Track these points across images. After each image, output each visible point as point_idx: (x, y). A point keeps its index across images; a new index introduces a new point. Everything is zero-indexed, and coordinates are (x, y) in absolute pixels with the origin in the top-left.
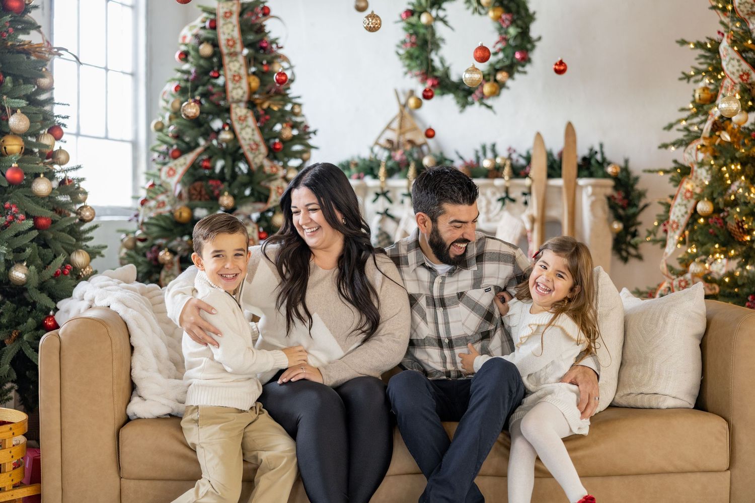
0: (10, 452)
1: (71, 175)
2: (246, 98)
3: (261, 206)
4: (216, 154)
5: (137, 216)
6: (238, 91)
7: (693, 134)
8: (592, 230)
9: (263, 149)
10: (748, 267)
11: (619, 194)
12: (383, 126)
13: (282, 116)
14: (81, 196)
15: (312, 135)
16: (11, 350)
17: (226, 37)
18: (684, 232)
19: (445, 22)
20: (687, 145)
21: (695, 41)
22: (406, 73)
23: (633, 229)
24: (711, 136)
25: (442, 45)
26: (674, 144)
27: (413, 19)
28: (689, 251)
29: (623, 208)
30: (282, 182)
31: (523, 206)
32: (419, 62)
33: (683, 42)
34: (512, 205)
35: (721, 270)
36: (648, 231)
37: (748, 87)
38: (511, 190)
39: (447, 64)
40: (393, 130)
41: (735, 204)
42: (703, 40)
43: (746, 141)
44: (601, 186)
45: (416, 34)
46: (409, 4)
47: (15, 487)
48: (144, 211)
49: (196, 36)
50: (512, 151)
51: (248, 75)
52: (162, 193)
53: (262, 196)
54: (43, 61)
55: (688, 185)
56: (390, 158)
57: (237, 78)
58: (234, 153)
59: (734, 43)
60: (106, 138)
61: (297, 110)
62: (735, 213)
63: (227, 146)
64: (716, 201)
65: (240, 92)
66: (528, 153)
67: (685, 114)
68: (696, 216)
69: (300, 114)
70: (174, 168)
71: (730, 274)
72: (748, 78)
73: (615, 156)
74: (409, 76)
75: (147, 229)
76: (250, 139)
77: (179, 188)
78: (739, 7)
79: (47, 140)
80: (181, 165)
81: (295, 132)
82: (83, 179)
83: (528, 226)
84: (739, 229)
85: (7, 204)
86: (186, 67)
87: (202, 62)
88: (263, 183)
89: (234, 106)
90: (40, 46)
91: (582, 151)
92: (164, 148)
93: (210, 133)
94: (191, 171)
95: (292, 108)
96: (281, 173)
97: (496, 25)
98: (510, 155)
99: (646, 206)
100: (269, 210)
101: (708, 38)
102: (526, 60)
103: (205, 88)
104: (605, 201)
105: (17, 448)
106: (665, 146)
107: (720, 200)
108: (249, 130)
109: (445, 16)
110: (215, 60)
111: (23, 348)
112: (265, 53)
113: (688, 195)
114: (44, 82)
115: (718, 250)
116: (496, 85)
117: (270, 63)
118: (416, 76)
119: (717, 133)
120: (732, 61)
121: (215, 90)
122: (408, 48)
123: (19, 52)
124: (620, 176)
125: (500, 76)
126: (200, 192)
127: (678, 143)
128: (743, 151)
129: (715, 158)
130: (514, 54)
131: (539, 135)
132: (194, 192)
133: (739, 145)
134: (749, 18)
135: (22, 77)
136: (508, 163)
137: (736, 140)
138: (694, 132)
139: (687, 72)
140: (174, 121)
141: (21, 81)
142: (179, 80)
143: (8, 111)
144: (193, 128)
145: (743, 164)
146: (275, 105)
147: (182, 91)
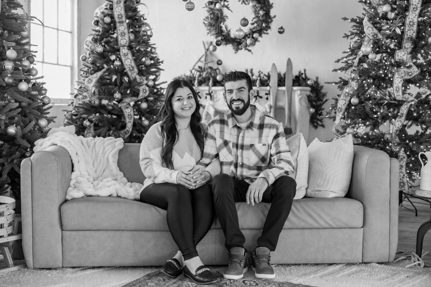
0: (7, 218)
1: (38, 81)
2: (127, 44)
3: (135, 98)
4: (113, 72)
5: (72, 103)
6: (123, 41)
7: (349, 64)
8: (299, 112)
9: (136, 70)
10: (375, 130)
11: (313, 95)
12: (197, 60)
13: (146, 54)
14: (43, 92)
15: (161, 64)
16: (7, 168)
17: (118, 13)
18: (344, 113)
19: (228, 8)
20: (346, 70)
21: (351, 18)
22: (208, 33)
23: (320, 112)
24: (358, 66)
25: (226, 19)
26: (340, 69)
27: (212, 6)
28: (347, 122)
29: (315, 101)
30: (145, 87)
31: (266, 100)
32: (215, 28)
33: (345, 19)
34: (261, 99)
35: (362, 132)
36: (326, 112)
37: (377, 41)
38: (260, 92)
39: (229, 29)
40: (202, 62)
41: (369, 99)
42: (355, 18)
43: (375, 68)
44: (304, 90)
45: (213, 13)
47: (9, 235)
48: (76, 101)
49: (103, 13)
50: (260, 73)
51: (129, 33)
52: (85, 92)
53: (135, 94)
54: (24, 24)
55: (347, 90)
56: (200, 76)
57: (123, 34)
58: (121, 72)
59: (370, 19)
60: (58, 64)
61: (153, 51)
62: (369, 103)
63: (118, 68)
64: (360, 98)
65: (125, 41)
66: (269, 73)
67: (346, 55)
68: (350, 105)
69: (155, 53)
70: (91, 79)
71: (367, 134)
72: (377, 37)
73: (312, 75)
74: (210, 34)
75: (78, 109)
76: (129, 65)
77: (94, 89)
78: (373, 1)
79: (26, 63)
80: (95, 78)
81: (152, 62)
82: (44, 83)
83: (268, 110)
84: (371, 112)
85: (6, 95)
86: (98, 28)
87: (105, 26)
88: (136, 87)
89: (121, 48)
90: (22, 15)
91: (295, 73)
92: (86, 69)
93: (109, 62)
94: (100, 81)
95: (151, 50)
96: (145, 82)
97: (254, 10)
98: (260, 74)
99: (326, 100)
100: (139, 101)
101: (357, 17)
102: (268, 27)
103: (107, 39)
104: (307, 98)
105: (10, 216)
106: (335, 70)
107: (362, 97)
108: (129, 60)
109: (228, 5)
110: (112, 25)
111: (14, 167)
112: (137, 22)
113: (347, 94)
114: (25, 34)
115: (361, 122)
116: (253, 39)
117: (140, 27)
118: (213, 34)
119: (361, 64)
120: (369, 28)
121: (112, 40)
122: (210, 20)
123: (11, 18)
124: (314, 85)
125: (255, 35)
126: (104, 91)
127: (342, 69)
128: (374, 73)
129: (360, 76)
130: (262, 24)
131: (274, 64)
132: (101, 91)
133: (372, 70)
134: (378, 7)
135: (13, 31)
136: (259, 78)
137: (370, 68)
138: (350, 63)
139: (347, 34)
140: (91, 55)
141: (13, 33)
142: (94, 35)
143: (6, 48)
144: (101, 59)
145: (374, 80)
146: (142, 48)
147: (95, 41)
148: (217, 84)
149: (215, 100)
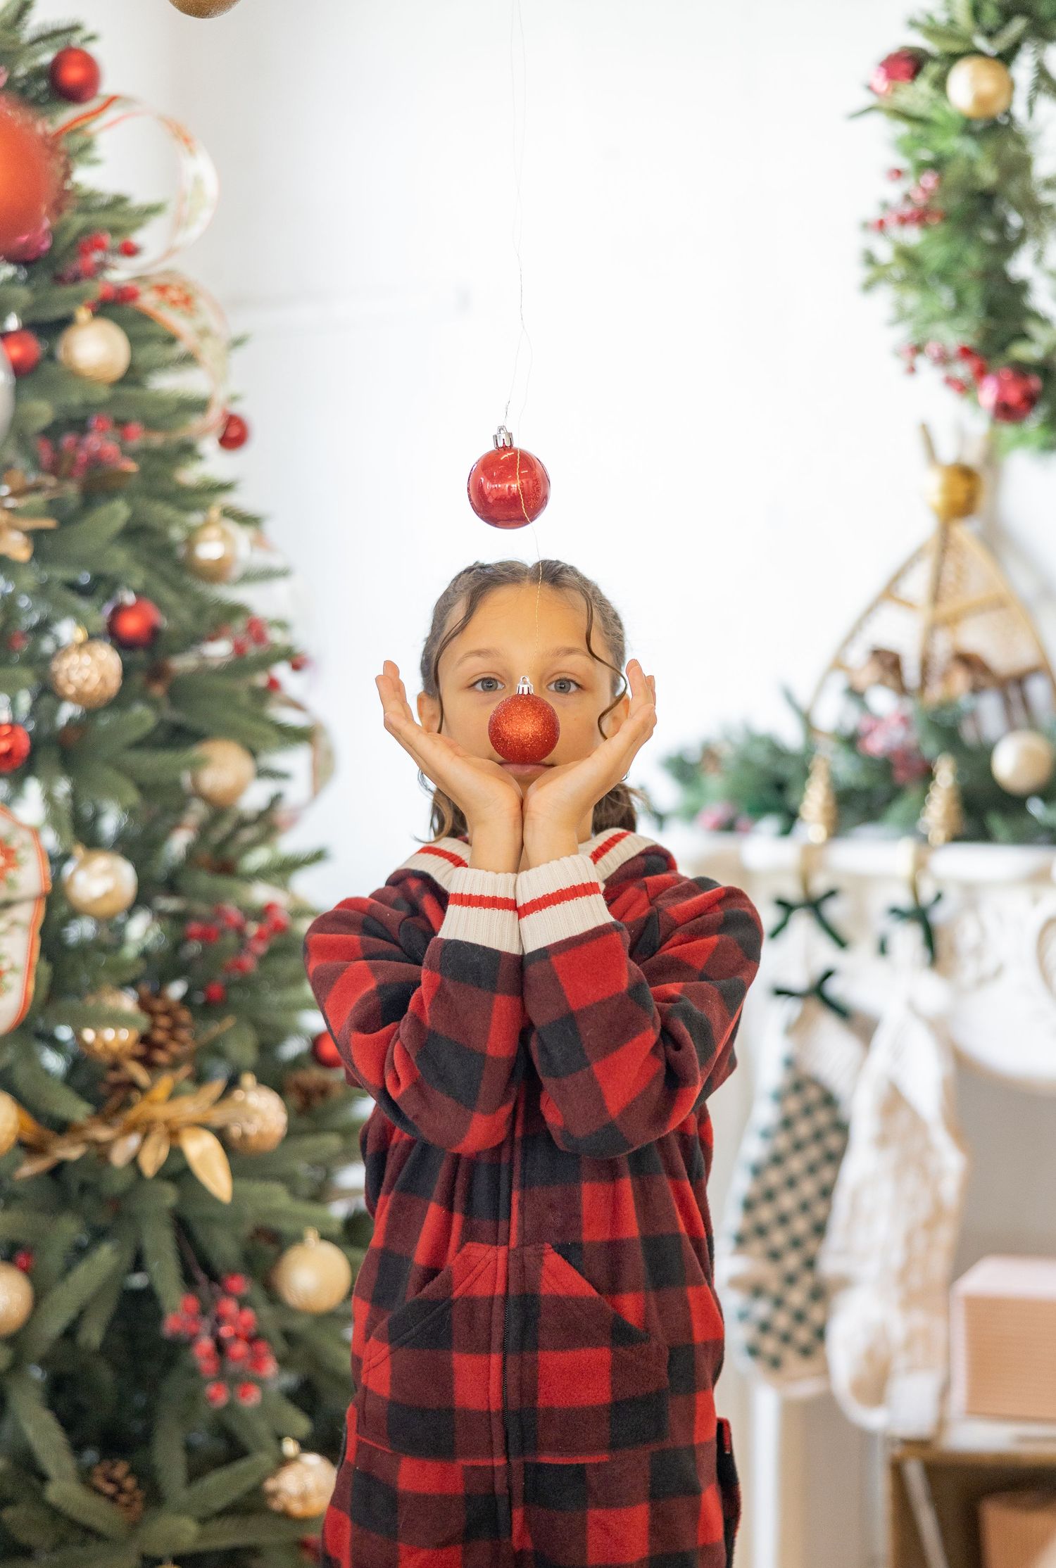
12: (875, 582)
27: (919, 96)
32: (946, 297)
40: (908, 605)
45: (938, 165)
46: (913, 24)
56: (851, 735)
148: (996, 823)
149: (969, 971)
